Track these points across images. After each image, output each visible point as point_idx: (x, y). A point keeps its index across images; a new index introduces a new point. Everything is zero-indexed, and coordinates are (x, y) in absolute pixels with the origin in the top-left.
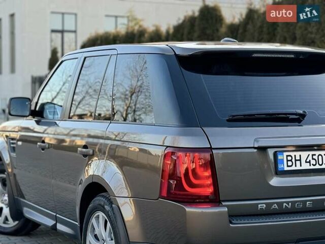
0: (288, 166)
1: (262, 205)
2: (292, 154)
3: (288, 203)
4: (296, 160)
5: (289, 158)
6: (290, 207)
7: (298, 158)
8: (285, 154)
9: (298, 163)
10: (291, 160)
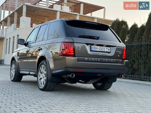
0: (94, 49)
1: (86, 59)
2: (95, 46)
3: (93, 59)
4: (96, 48)
5: (94, 47)
6: (94, 60)
7: (97, 48)
8: (93, 46)
9: (97, 49)
10: (95, 48)
